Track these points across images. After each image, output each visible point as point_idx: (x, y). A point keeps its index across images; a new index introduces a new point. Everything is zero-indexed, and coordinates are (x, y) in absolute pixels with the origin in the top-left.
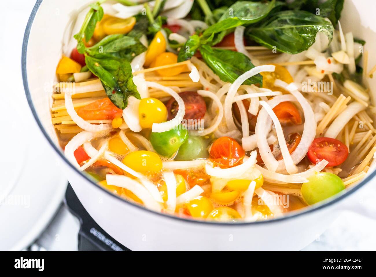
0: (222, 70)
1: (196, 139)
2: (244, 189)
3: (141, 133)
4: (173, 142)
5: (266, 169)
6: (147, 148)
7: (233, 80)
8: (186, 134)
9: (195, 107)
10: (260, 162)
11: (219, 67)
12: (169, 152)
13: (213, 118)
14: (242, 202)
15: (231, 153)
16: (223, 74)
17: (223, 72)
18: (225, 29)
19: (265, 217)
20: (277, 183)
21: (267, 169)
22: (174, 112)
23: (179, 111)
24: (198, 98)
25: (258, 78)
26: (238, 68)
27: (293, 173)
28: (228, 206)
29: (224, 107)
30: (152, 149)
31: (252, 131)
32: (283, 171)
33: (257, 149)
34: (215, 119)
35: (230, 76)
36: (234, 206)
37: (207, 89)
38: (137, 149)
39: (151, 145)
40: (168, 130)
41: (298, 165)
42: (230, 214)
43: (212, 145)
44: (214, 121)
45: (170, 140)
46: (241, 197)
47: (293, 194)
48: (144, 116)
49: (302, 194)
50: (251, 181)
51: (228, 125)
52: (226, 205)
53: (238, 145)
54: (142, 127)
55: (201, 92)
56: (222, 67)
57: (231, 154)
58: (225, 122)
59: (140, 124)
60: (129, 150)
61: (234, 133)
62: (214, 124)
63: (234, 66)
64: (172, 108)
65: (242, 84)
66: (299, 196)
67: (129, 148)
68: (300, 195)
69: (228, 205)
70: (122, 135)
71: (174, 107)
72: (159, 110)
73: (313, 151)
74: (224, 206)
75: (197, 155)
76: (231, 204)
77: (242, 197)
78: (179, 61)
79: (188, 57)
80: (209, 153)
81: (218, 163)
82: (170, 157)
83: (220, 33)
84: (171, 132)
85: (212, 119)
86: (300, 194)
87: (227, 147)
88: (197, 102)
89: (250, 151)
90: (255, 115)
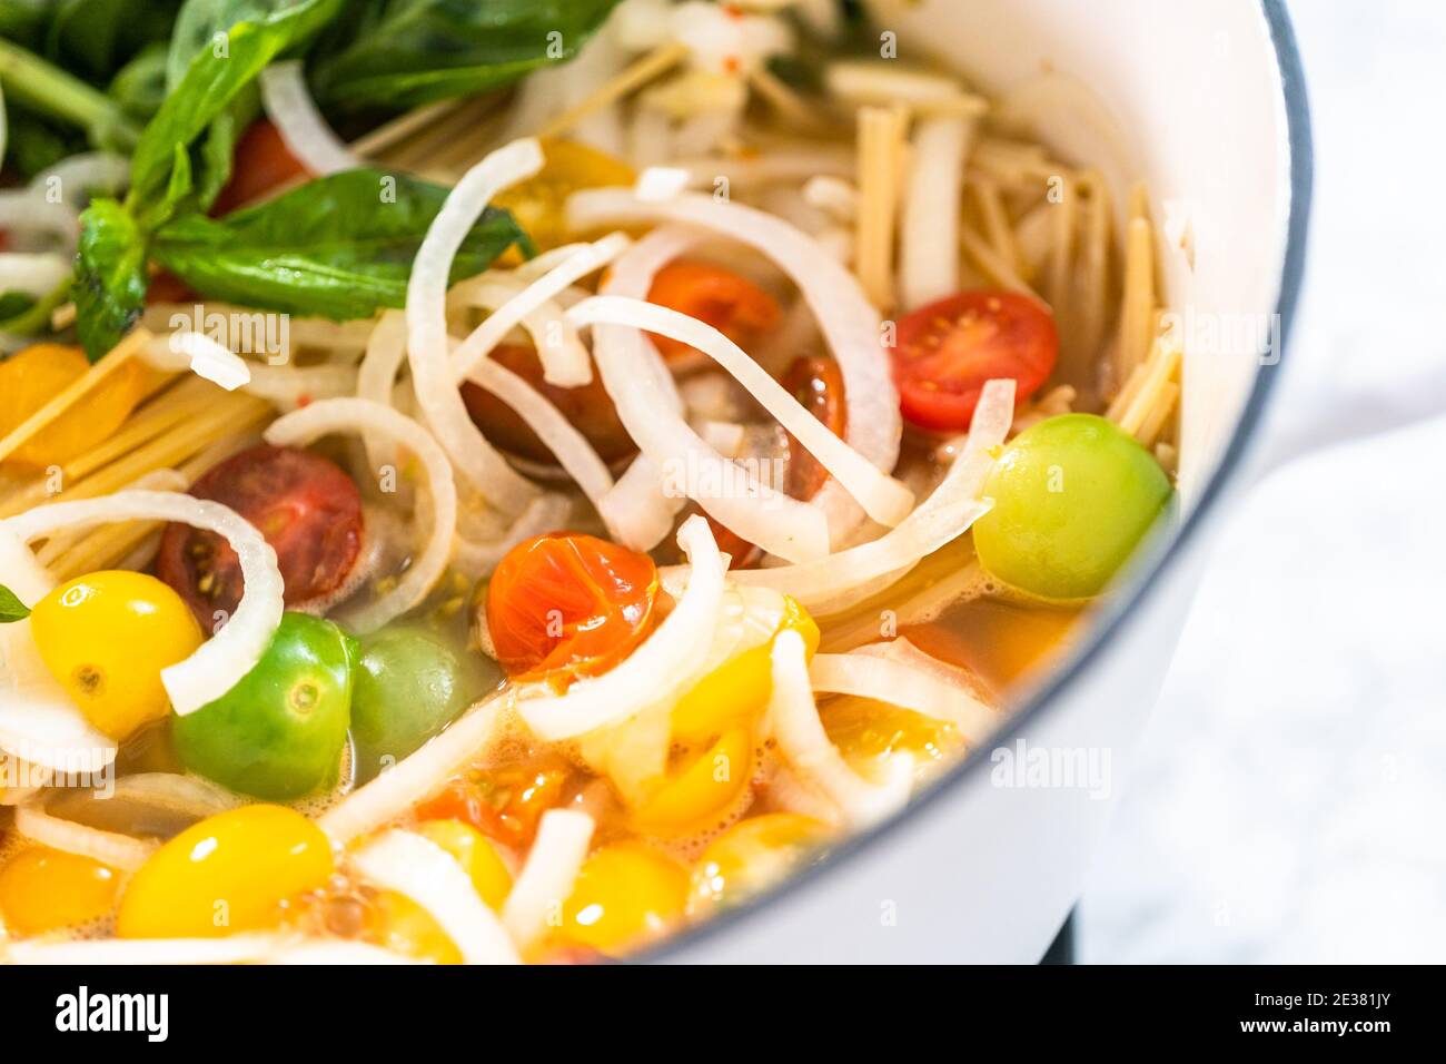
0: (321, 274)
1: (394, 636)
2: (759, 700)
3: (127, 765)
4: (304, 704)
5: (784, 565)
6: (196, 810)
7: (398, 289)
8: (342, 638)
9: (302, 509)
10: (742, 555)
11: (298, 274)
12: (317, 762)
13: (405, 510)
14: (783, 764)
15: (601, 590)
16: (337, 290)
17: (333, 283)
18: (218, 106)
19: (929, 756)
20: (864, 595)
21: (785, 563)
22: (215, 584)
23: (243, 560)
24: (287, 461)
25: (493, 226)
26: (382, 233)
27: (902, 517)
28: (738, 816)
29: (429, 429)
30: (222, 798)
31: (617, 451)
32: (857, 531)
33: (692, 508)
34: (418, 508)
35: (372, 281)
36: (761, 803)
37: (304, 402)
38: (152, 843)
39: (207, 784)
40: (248, 665)
41: (897, 472)
42: (775, 841)
43: (482, 618)
44: (420, 520)
45: (286, 701)
46: (762, 746)
47: (959, 598)
48: (90, 680)
49: (997, 575)
50: (768, 647)
51: (495, 497)
52: (726, 819)
53: (603, 544)
54: (112, 736)
55: (282, 432)
56: (313, 266)
57: (599, 591)
58: (472, 490)
59: (94, 724)
60: (117, 874)
61: (542, 511)
62: (431, 529)
63: (361, 237)
64: (200, 575)
65: (450, 286)
66: (986, 591)
67: (110, 863)
68: (990, 587)
69: (733, 816)
70: (36, 827)
71: (202, 565)
72: (144, 608)
73: (918, 380)
74: (718, 831)
75: (447, 697)
76: (744, 800)
77: (771, 744)
78: (95, 356)
79: (130, 313)
80: (495, 655)
81: (568, 667)
82: (332, 782)
83: (204, 136)
84: (270, 667)
85: (408, 516)
86: (987, 581)
87: (563, 575)
88: (293, 482)
89: (672, 535)
90: (585, 378)
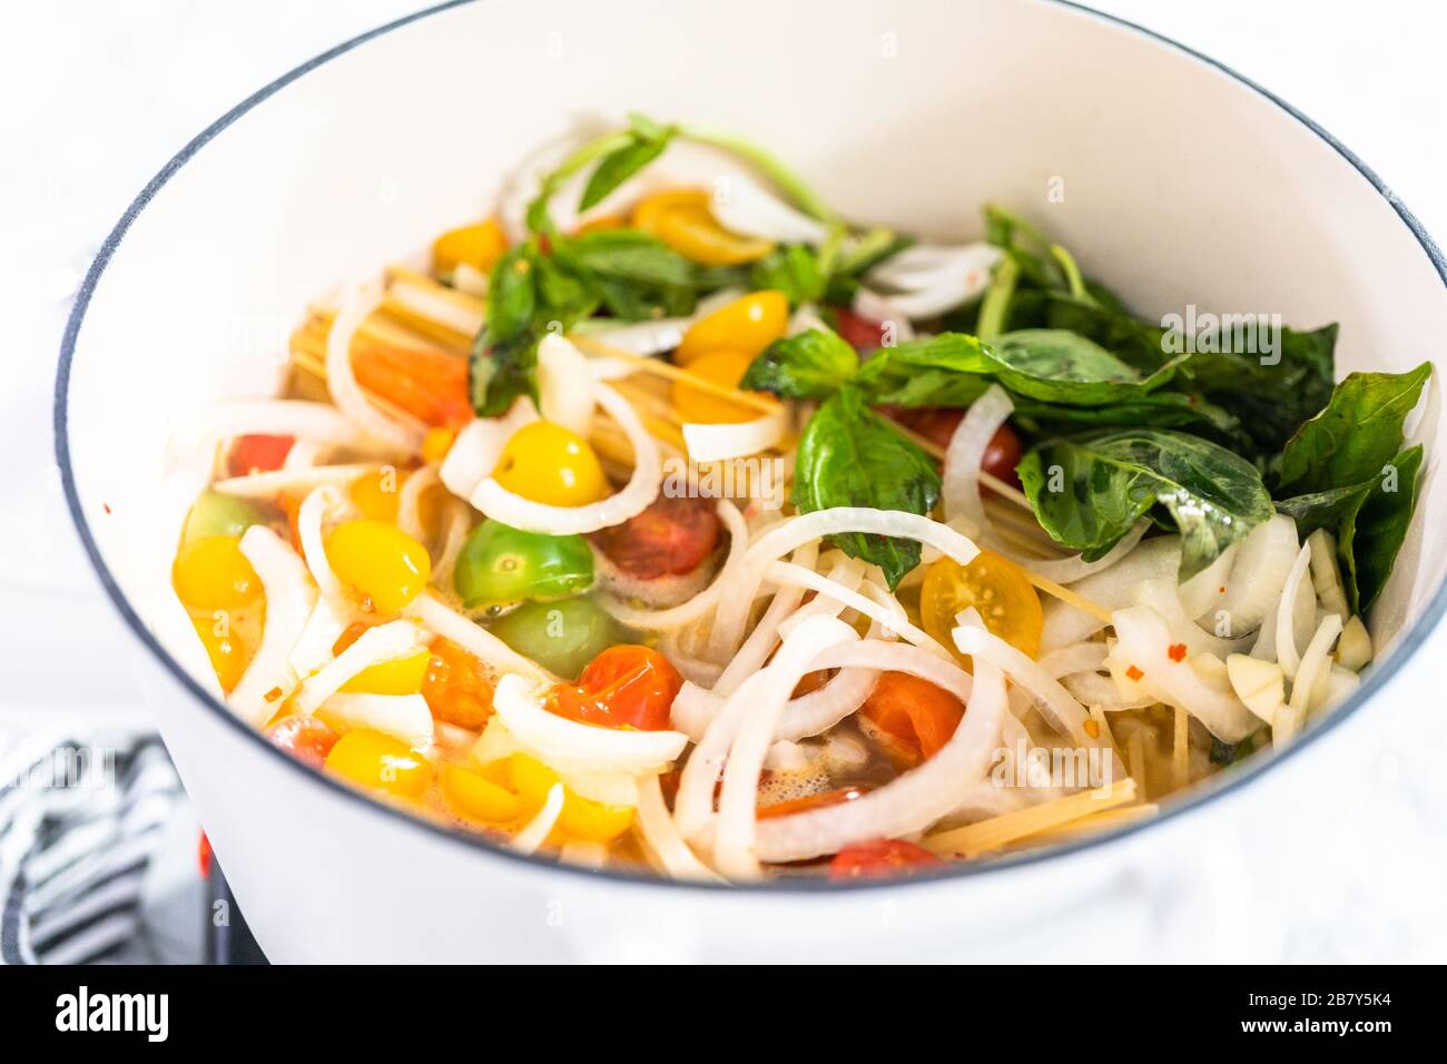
4: (506, 567)
9: (673, 538)
24: (705, 517)
45: (502, 556)
50: (558, 780)
58: (712, 625)
70: (417, 481)
